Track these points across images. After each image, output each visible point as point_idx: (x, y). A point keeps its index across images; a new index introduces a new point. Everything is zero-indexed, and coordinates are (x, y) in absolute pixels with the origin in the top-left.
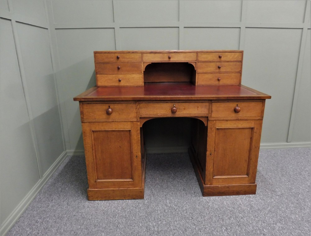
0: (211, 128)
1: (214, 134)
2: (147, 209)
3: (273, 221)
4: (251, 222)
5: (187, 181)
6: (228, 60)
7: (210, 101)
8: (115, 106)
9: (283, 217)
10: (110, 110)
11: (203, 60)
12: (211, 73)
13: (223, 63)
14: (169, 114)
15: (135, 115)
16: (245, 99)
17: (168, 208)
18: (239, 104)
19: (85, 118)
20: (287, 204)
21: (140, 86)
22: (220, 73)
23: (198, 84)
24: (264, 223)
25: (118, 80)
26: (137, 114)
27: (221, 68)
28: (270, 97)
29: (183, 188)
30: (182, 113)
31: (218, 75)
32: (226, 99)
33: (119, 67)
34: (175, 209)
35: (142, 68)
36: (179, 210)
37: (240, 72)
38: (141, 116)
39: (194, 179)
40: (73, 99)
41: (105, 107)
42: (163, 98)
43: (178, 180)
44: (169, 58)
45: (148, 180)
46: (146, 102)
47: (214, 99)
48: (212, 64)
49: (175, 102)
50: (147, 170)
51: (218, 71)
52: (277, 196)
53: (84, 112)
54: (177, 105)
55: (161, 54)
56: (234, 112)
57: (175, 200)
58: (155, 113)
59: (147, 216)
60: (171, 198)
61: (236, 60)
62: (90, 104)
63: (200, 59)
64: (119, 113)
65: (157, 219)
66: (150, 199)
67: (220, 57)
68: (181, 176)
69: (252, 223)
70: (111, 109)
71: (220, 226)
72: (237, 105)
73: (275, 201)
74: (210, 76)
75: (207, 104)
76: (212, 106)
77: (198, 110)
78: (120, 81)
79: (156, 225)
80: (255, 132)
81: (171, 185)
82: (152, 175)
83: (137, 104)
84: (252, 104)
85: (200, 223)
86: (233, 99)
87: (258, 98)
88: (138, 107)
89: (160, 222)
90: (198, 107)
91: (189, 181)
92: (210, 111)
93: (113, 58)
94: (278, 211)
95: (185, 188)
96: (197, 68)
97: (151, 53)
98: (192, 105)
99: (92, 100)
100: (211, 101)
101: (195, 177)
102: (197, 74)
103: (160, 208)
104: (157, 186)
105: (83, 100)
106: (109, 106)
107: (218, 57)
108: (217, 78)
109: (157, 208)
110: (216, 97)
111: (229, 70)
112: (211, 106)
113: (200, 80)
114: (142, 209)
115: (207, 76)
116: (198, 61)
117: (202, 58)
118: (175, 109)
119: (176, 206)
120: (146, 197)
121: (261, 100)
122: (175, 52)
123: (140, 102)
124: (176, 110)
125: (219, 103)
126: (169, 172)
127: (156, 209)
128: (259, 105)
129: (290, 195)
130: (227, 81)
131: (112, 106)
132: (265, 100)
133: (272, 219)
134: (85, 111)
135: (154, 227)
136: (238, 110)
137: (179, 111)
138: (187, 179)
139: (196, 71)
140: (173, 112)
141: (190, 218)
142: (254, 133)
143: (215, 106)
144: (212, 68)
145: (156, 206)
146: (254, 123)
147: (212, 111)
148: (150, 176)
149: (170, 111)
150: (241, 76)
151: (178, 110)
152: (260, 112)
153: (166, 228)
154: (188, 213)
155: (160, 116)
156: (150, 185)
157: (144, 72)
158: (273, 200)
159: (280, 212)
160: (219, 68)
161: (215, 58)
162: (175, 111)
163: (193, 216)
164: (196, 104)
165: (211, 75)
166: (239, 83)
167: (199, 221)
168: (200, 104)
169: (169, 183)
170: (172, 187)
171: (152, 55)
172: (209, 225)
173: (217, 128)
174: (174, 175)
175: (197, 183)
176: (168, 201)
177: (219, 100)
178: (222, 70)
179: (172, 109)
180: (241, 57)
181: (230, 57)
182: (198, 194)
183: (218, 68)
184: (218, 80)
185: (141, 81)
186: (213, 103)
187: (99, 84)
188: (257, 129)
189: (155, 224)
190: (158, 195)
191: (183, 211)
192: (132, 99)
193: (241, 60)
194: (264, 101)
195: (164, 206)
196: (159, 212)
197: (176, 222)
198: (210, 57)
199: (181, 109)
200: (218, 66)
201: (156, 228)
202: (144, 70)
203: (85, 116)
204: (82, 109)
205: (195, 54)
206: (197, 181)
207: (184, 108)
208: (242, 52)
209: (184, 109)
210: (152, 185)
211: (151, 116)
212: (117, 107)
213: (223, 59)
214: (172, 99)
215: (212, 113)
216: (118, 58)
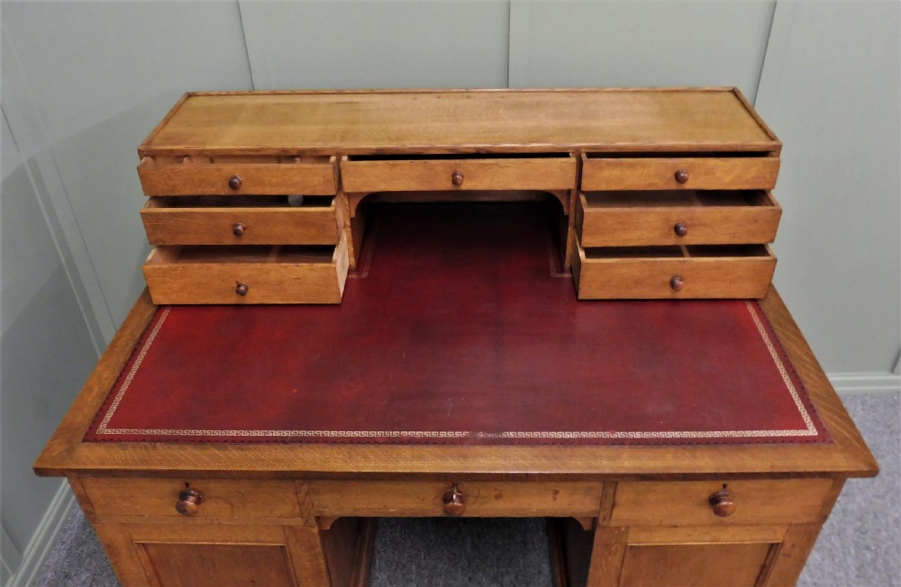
0: (607, 546)
1: (616, 560)
8: (212, 485)
14: (432, 511)
15: (297, 511)
18: (733, 483)
19: (99, 512)
26: (303, 508)
30: (485, 506)
38: (321, 512)
41: (170, 484)
53: (90, 496)
58: (376, 506)
63: (590, 185)
68: (498, 560)
72: (725, 486)
75: (596, 484)
76: (615, 490)
77: (555, 499)
80: (784, 555)
88: (304, 488)
90: (556, 492)
92: (606, 501)
98: (529, 486)
106: (187, 485)
112: (610, 491)
128: (819, 483)
131: (198, 483)
134: (95, 493)
136: (723, 509)
137: (474, 502)
139: (567, 218)
142: (781, 558)
143: (629, 489)
146: (785, 531)
147: (614, 504)
149: (439, 501)
151: (471, 501)
152: (819, 503)
155: (398, 515)
164: (550, 485)
168: (563, 485)
173: (632, 547)
178: (692, 237)
188: (793, 546)
199: (484, 497)
203: (97, 507)
207: (497, 493)
209: (498, 497)
212: (218, 486)
215: (615, 510)
216: (232, 185)
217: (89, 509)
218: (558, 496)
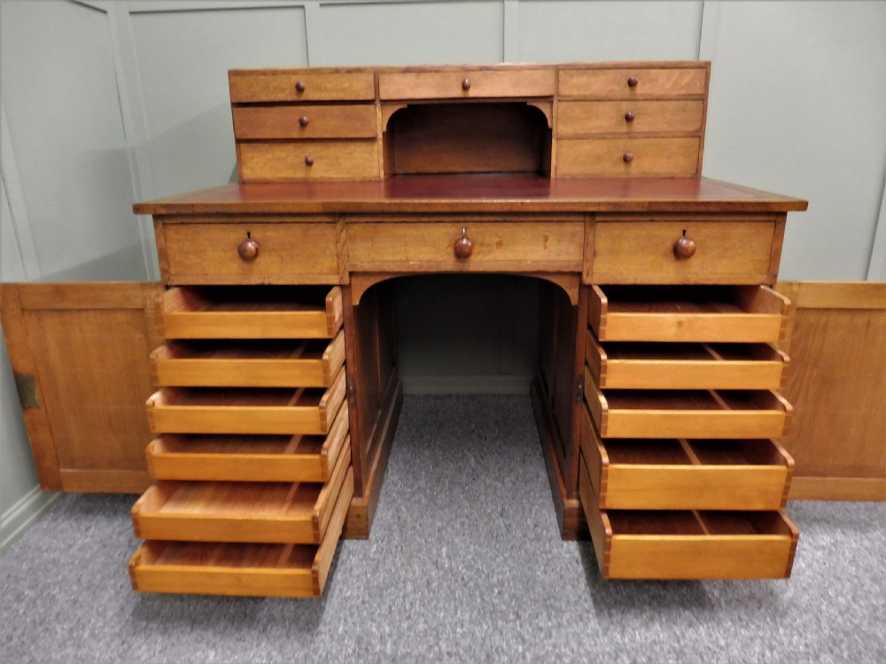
2: (373, 573)
3: (806, 646)
4: (722, 643)
5: (514, 484)
6: (658, 92)
7: (588, 219)
8: (269, 234)
9: (843, 631)
10: (251, 246)
11: (575, 92)
12: (602, 137)
13: (641, 104)
14: (445, 262)
15: (335, 264)
16: (711, 209)
17: (441, 573)
18: (692, 229)
19: (173, 271)
20: (856, 581)
21: (373, 179)
22: (630, 135)
23: (559, 172)
24: (772, 649)
25: (304, 160)
26: (340, 261)
27: (635, 121)
28: (802, 206)
29: (499, 509)
30: (490, 257)
31: (623, 145)
32: (645, 210)
33: (305, 119)
34: (463, 579)
35: (379, 122)
36: (477, 585)
37: (698, 134)
38: (354, 266)
39: (540, 479)
40: (132, 208)
41: (234, 234)
42: (426, 204)
43: (488, 482)
44: (465, 88)
45: (392, 477)
46: (369, 219)
47: (603, 209)
48: (607, 106)
49: (468, 218)
50: (395, 444)
51: (624, 129)
52: (817, 548)
53: (169, 251)
54: (474, 233)
55: (437, 77)
56: (672, 255)
57: (468, 547)
58: (399, 257)
59: (367, 598)
60: (457, 540)
61: (684, 92)
62: (187, 226)
63: (564, 91)
64: (281, 258)
65: (399, 612)
66: (389, 542)
67: (632, 84)
68: (500, 469)
69: (728, 645)
70: (257, 242)
71: (609, 654)
72: (684, 232)
73: (809, 566)
74: (597, 147)
75: (577, 228)
76: (595, 236)
77: (545, 247)
78: (309, 164)
79: (390, 635)
81: (462, 497)
82: (406, 462)
83: (339, 226)
84: (739, 231)
85: (542, 635)
86: (669, 209)
87: (758, 209)
88: (344, 234)
89: (405, 625)
90: (546, 239)
91: (523, 484)
92: (588, 250)
93: (283, 90)
94: (824, 608)
95: (506, 507)
96: (554, 121)
97: (407, 70)
98: (524, 231)
99: (191, 211)
100: (590, 216)
101: (543, 474)
102: (554, 141)
103: (414, 573)
104: (417, 498)
105: (163, 211)
106: (249, 234)
107: (625, 82)
108: (621, 155)
109: (406, 571)
110: (610, 204)
111: (662, 127)
112: (591, 237)
113: (564, 158)
114: (356, 572)
115: (587, 147)
116: (560, 98)
117: (574, 85)
118: (466, 245)
119: (469, 568)
120: (376, 531)
121: (772, 214)
122: (482, 69)
123: (348, 220)
124: (471, 249)
125: (619, 225)
126: (464, 454)
127: (400, 577)
128: (763, 231)
129: (866, 548)
130: (652, 162)
131: (258, 232)
132: (784, 214)
133: (800, 635)
134: (173, 248)
135: (382, 639)
136: (687, 250)
137: (479, 253)
138: (517, 478)
139: (551, 130)
140: (461, 254)
141: (512, 617)
143: (605, 236)
144: (605, 119)
145: (403, 565)
147: (594, 254)
148: (401, 464)
149: (451, 250)
150: (701, 147)
151: (476, 249)
152: (766, 257)
153: (422, 648)
154: (506, 597)
155: (417, 269)
156: (394, 494)
157: (384, 133)
158: (803, 565)
159: (832, 611)
160: (629, 119)
161: (614, 87)
162: (466, 250)
163: (520, 607)
164: (542, 229)
165: (603, 143)
166: (694, 171)
167: (541, 629)
168: (552, 229)
169: (457, 490)
170: (466, 503)
171: (410, 77)
172: (574, 646)
174: (478, 463)
175: (549, 492)
176: (444, 550)
177: (618, 214)
178: (638, 125)
179: (456, 243)
180: (703, 82)
181: (665, 84)
182: (548, 531)
183: (624, 120)
184: (626, 160)
185: (375, 164)
186: (599, 226)
187: (248, 174)
189: (387, 629)
190: (414, 528)
191: (491, 588)
192: (320, 210)
193: (701, 92)
194: (779, 219)
195: (430, 566)
196: (409, 587)
197: (462, 626)
198: (598, 85)
199: (488, 245)
200: (624, 113)
201: (389, 646)
202: (385, 129)
203: (172, 264)
204: (162, 239)
205: (550, 75)
206: (548, 485)
207: (497, 239)
208: (705, 67)
209: (499, 244)
210: (401, 494)
211: (387, 269)
212: (272, 234)
213: (640, 90)
214: (455, 209)
215: (596, 260)
216: (300, 89)
217: (166, 267)
218: (548, 244)
